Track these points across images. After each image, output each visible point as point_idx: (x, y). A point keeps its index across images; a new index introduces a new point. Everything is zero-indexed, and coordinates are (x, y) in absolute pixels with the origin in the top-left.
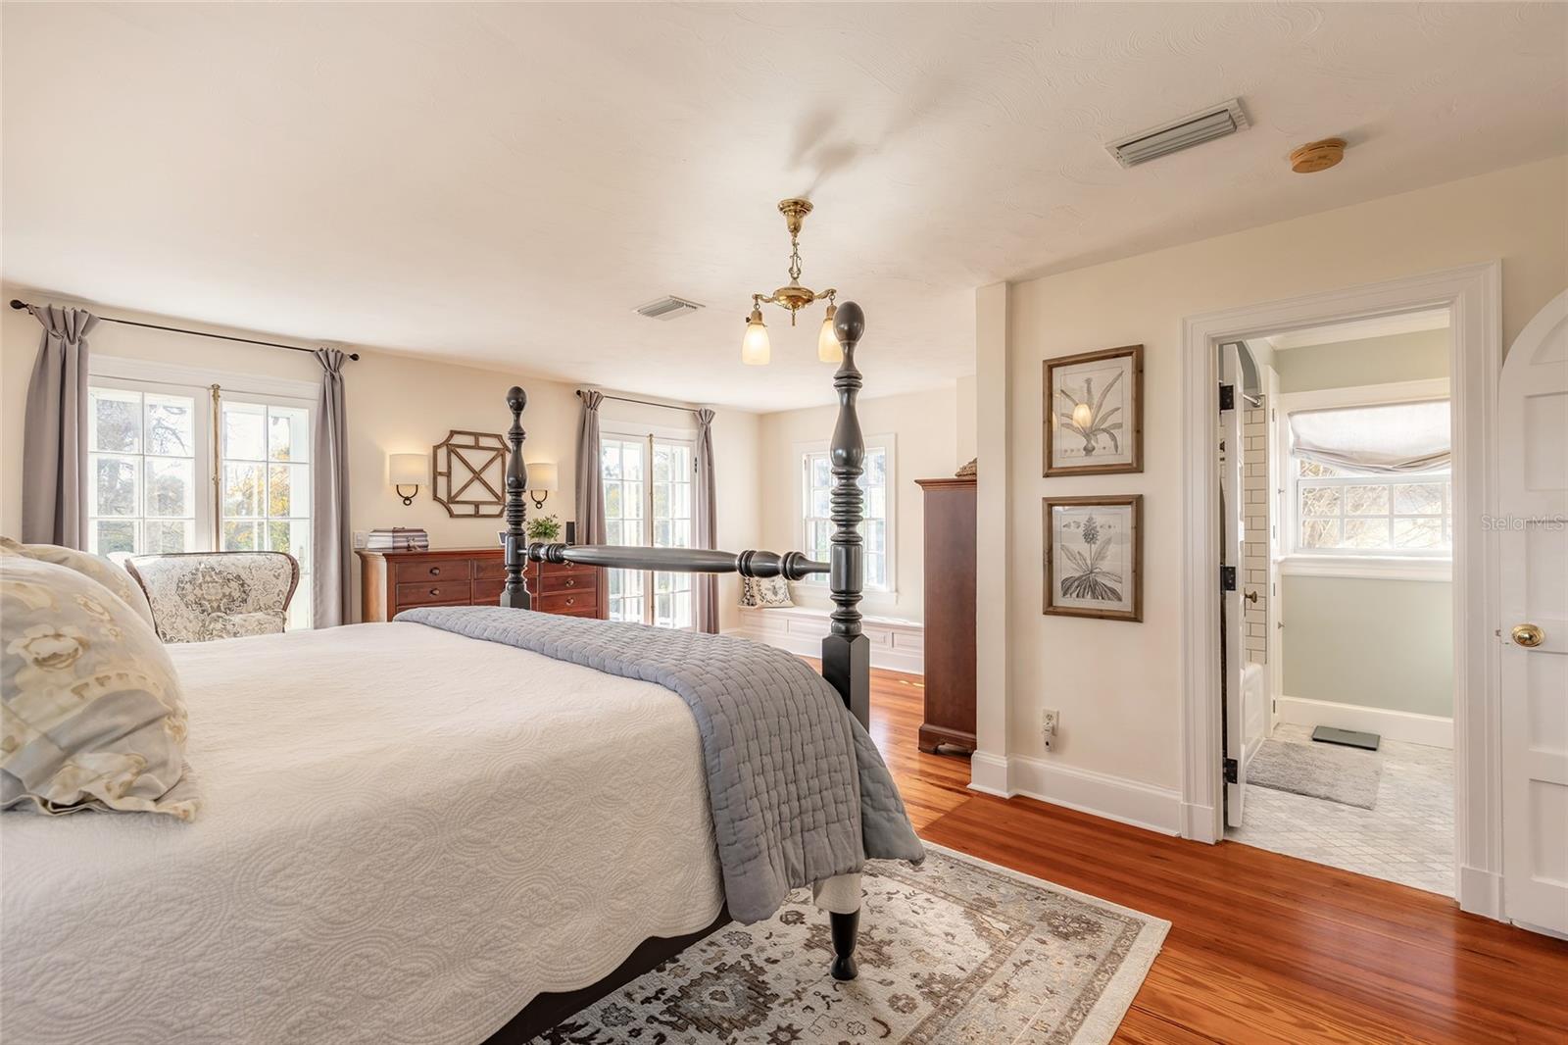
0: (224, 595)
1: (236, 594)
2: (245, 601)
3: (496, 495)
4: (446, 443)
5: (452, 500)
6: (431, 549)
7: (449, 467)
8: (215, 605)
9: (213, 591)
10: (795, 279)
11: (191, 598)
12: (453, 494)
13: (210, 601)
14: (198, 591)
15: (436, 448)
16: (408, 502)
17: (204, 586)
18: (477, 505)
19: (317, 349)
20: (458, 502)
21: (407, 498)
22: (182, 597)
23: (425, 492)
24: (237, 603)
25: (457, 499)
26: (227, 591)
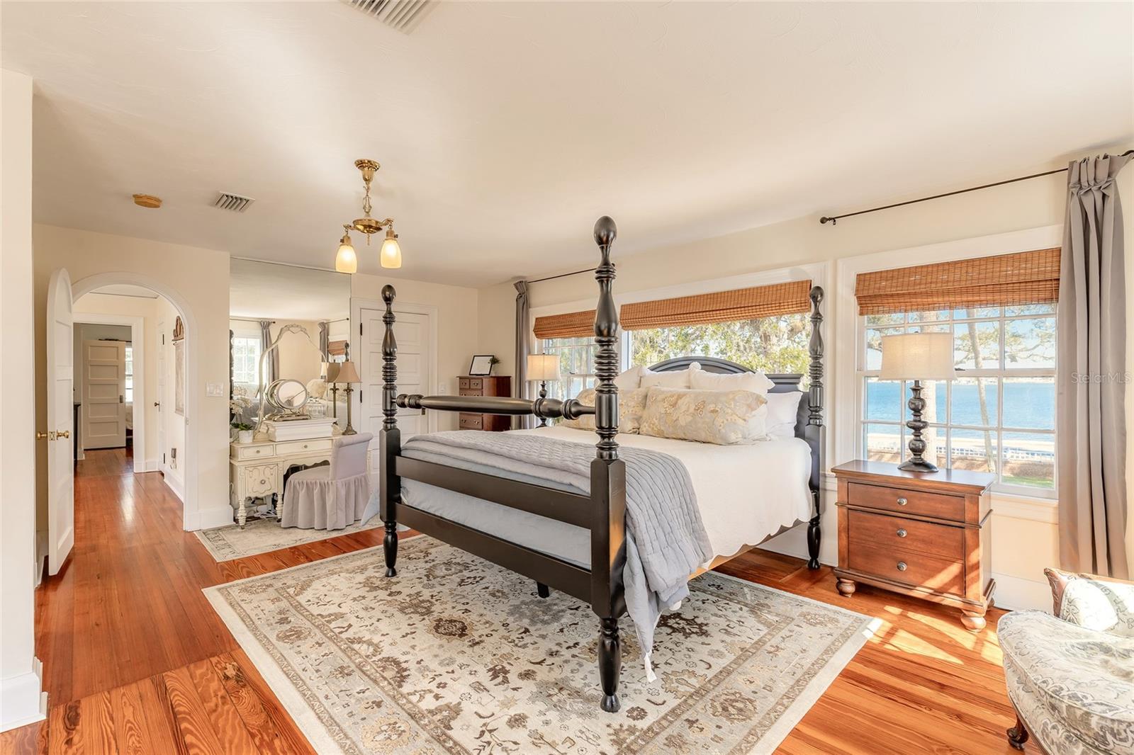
10: (367, 212)
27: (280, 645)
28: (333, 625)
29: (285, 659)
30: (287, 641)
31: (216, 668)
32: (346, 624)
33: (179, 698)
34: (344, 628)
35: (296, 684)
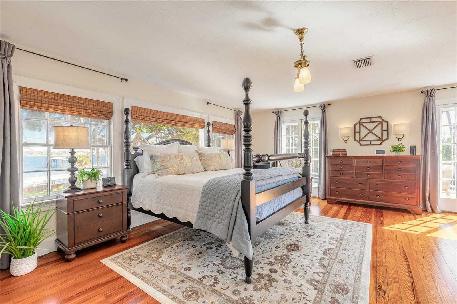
0: (297, 164)
1: (299, 164)
2: (300, 165)
3: (379, 138)
4: (359, 122)
5: (361, 140)
6: (348, 155)
7: (360, 130)
8: (295, 166)
9: (295, 163)
11: (290, 164)
12: (361, 138)
13: (294, 165)
14: (292, 163)
15: (355, 125)
16: (346, 142)
17: (294, 162)
18: (371, 141)
19: (319, 105)
20: (363, 141)
21: (346, 141)
22: (288, 163)
23: (352, 138)
24: (299, 166)
25: (363, 140)
26: (297, 163)
27: (351, 288)
28: (320, 279)
29: (355, 279)
30: (346, 287)
31: (388, 301)
32: (316, 275)
33: (411, 298)
34: (318, 274)
35: (361, 269)
